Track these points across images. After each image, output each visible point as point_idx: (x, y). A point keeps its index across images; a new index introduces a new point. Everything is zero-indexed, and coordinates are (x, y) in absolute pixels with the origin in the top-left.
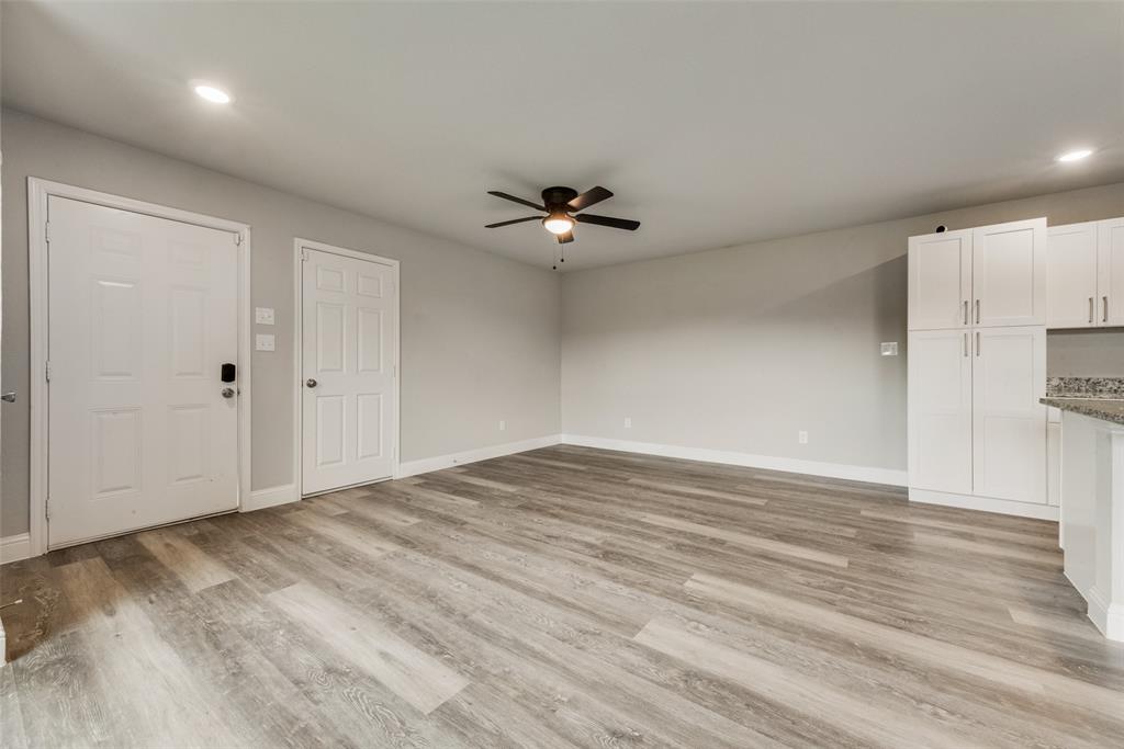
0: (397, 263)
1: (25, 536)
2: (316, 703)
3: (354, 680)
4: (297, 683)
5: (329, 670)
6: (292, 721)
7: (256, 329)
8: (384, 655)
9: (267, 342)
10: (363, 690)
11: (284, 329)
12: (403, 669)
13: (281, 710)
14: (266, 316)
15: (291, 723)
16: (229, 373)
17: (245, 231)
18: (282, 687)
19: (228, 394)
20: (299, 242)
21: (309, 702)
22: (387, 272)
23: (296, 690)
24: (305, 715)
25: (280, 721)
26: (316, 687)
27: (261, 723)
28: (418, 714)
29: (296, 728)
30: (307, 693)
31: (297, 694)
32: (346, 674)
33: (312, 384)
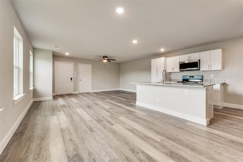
0: (91, 65)
1: (54, 94)
7: (74, 74)
9: (75, 75)
11: (77, 74)
14: (75, 73)
16: (71, 79)
17: (73, 63)
19: (71, 81)
20: (79, 64)
22: (90, 66)
33: (80, 80)
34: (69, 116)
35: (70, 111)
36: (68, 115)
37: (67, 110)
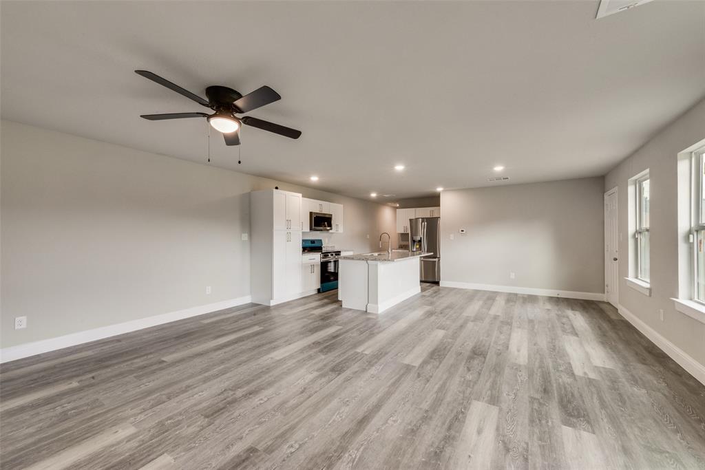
2: (527, 444)
3: (504, 436)
4: (526, 459)
5: (508, 450)
6: (542, 447)
8: (479, 432)
10: (506, 431)
12: (482, 422)
13: (543, 455)
15: (543, 447)
18: (535, 465)
21: (530, 447)
23: (530, 457)
24: (536, 444)
25: (547, 451)
26: (520, 450)
27: (555, 459)
28: (501, 410)
29: (543, 443)
30: (527, 451)
31: (531, 455)
32: (503, 441)
34: (556, 351)
35: (551, 365)
36: (558, 352)
37: (558, 374)
